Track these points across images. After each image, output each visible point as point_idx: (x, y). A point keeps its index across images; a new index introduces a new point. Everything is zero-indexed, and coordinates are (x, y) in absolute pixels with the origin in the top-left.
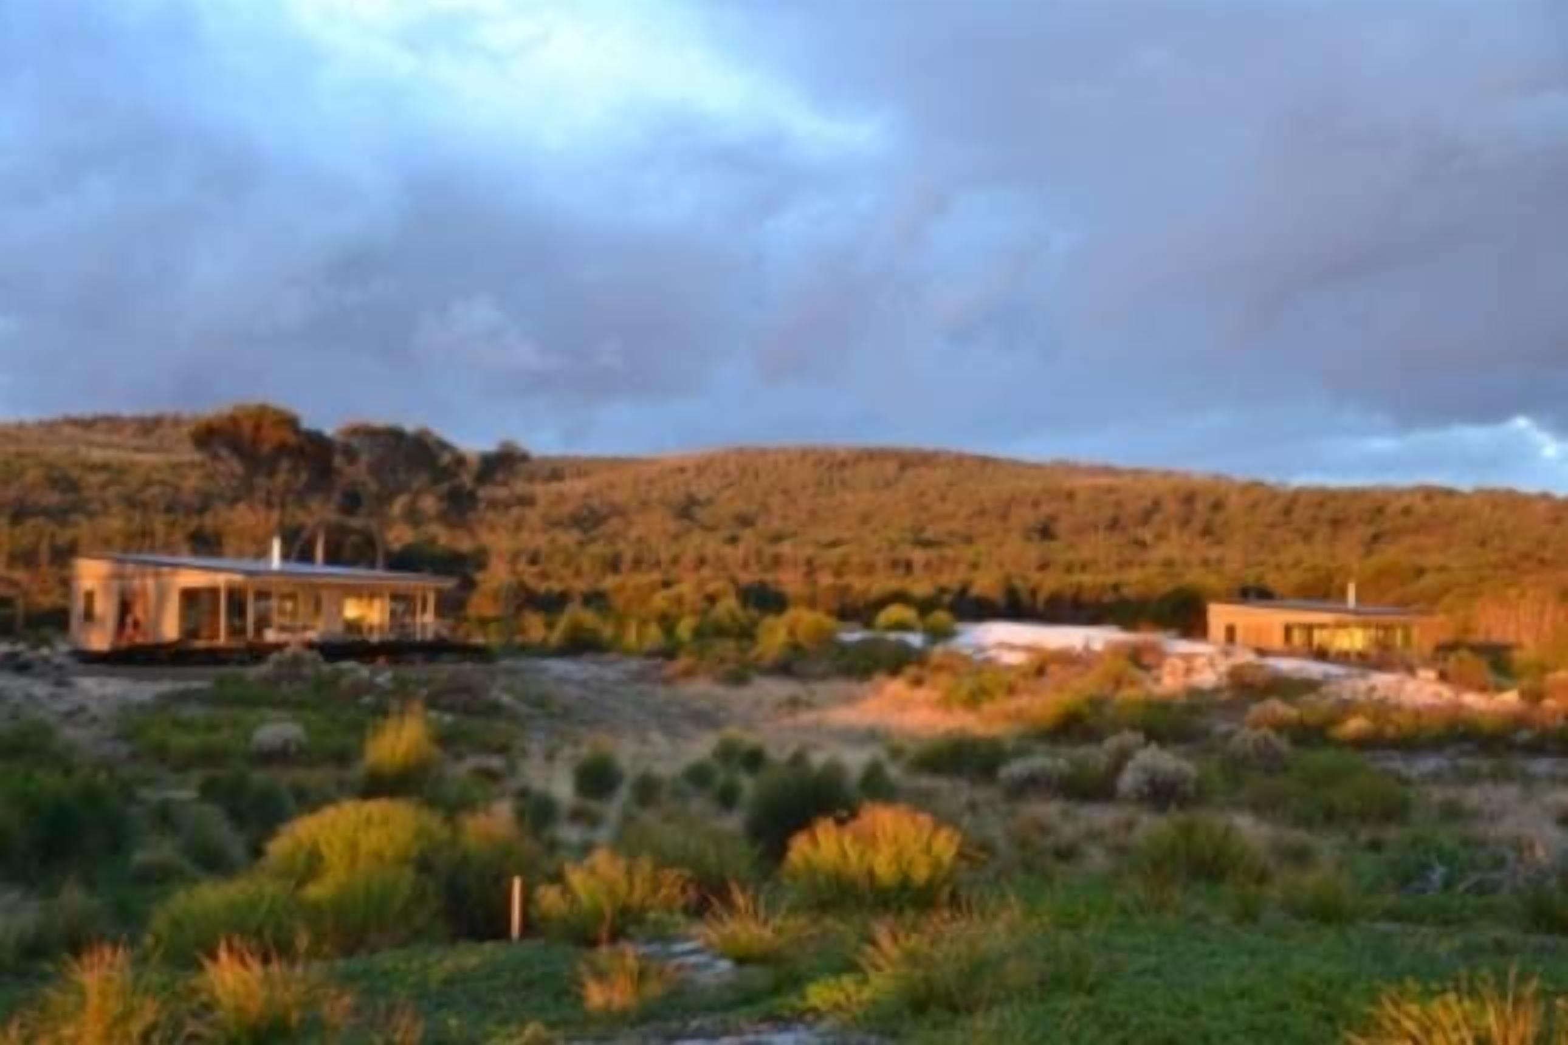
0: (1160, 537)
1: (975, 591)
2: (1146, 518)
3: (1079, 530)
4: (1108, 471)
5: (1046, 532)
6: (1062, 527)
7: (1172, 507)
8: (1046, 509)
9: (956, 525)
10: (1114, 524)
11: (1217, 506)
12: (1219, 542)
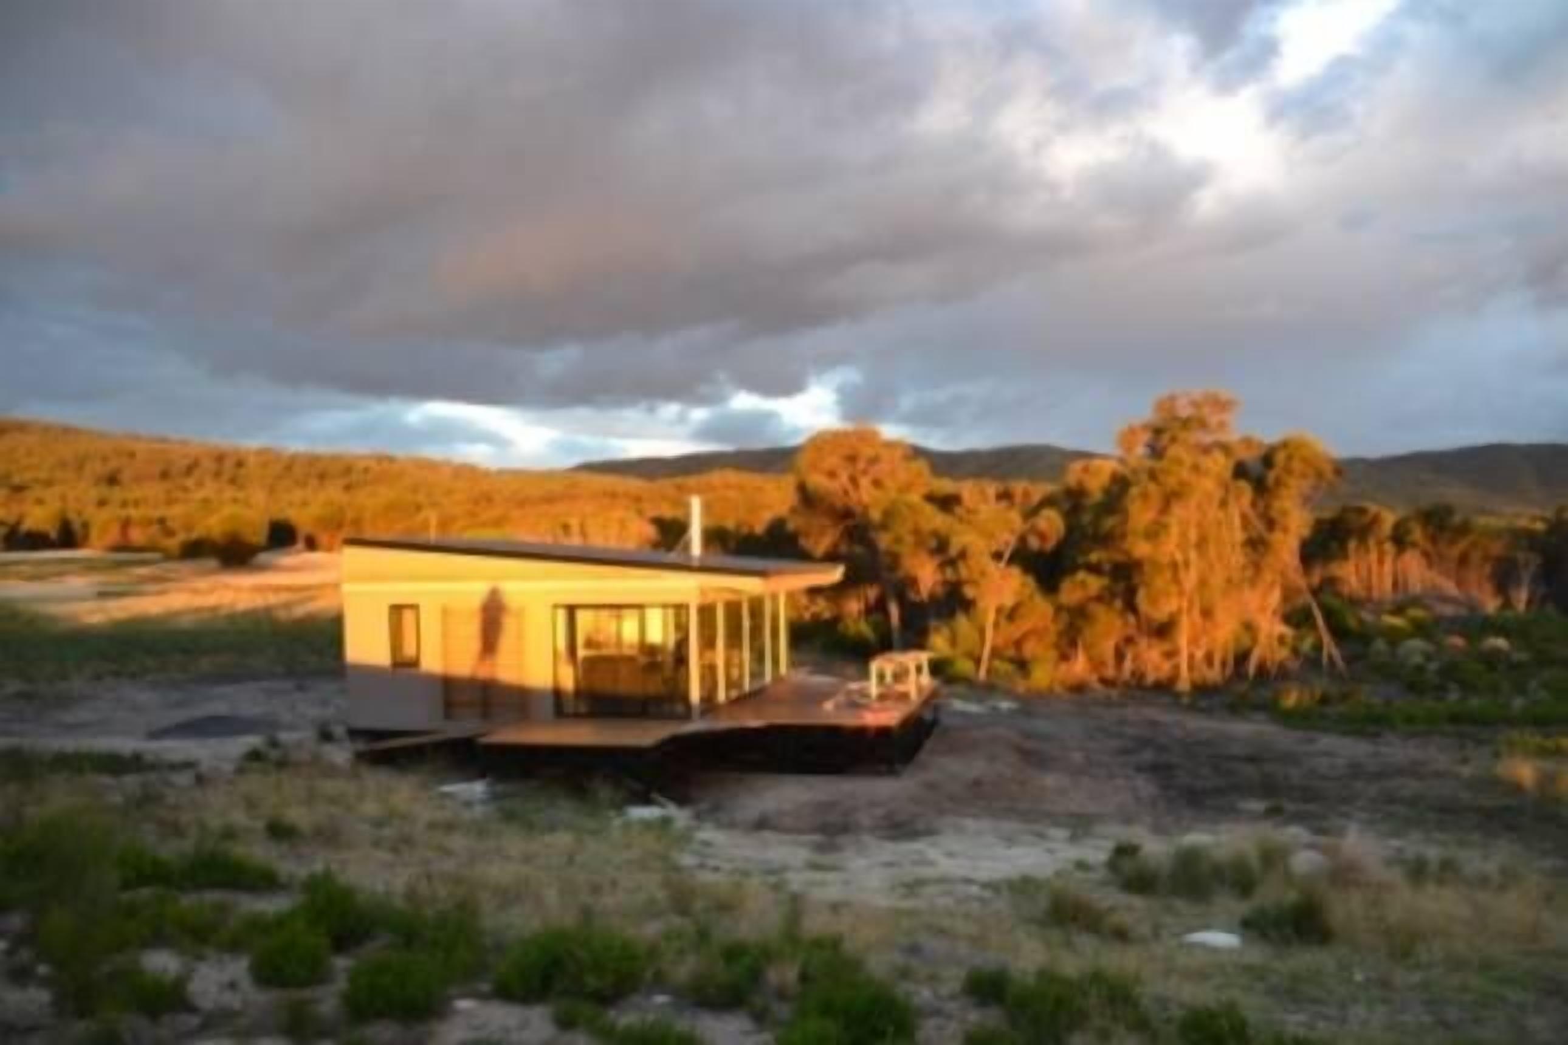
0: (200, 484)
1: (28, 525)
2: (189, 470)
3: (138, 479)
4: (164, 440)
5: (112, 480)
6: (126, 476)
7: (208, 464)
8: (113, 464)
9: (43, 475)
10: (165, 475)
11: (240, 464)
12: (241, 487)
